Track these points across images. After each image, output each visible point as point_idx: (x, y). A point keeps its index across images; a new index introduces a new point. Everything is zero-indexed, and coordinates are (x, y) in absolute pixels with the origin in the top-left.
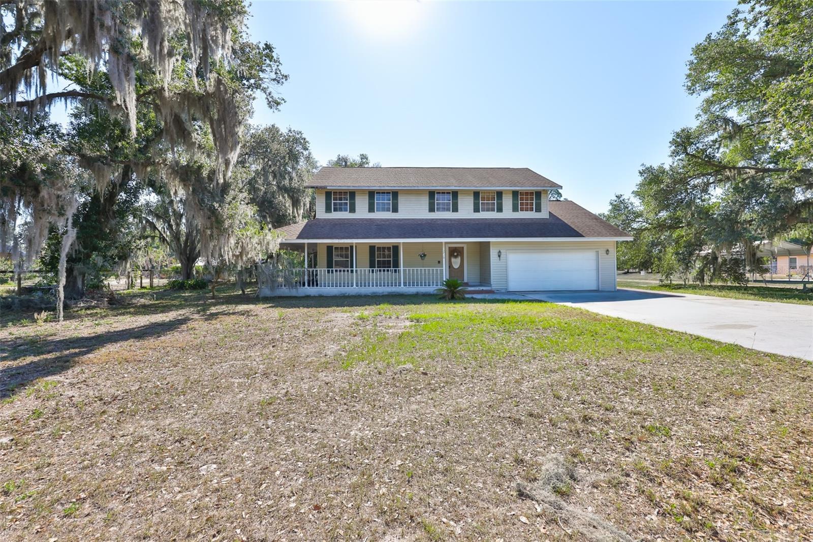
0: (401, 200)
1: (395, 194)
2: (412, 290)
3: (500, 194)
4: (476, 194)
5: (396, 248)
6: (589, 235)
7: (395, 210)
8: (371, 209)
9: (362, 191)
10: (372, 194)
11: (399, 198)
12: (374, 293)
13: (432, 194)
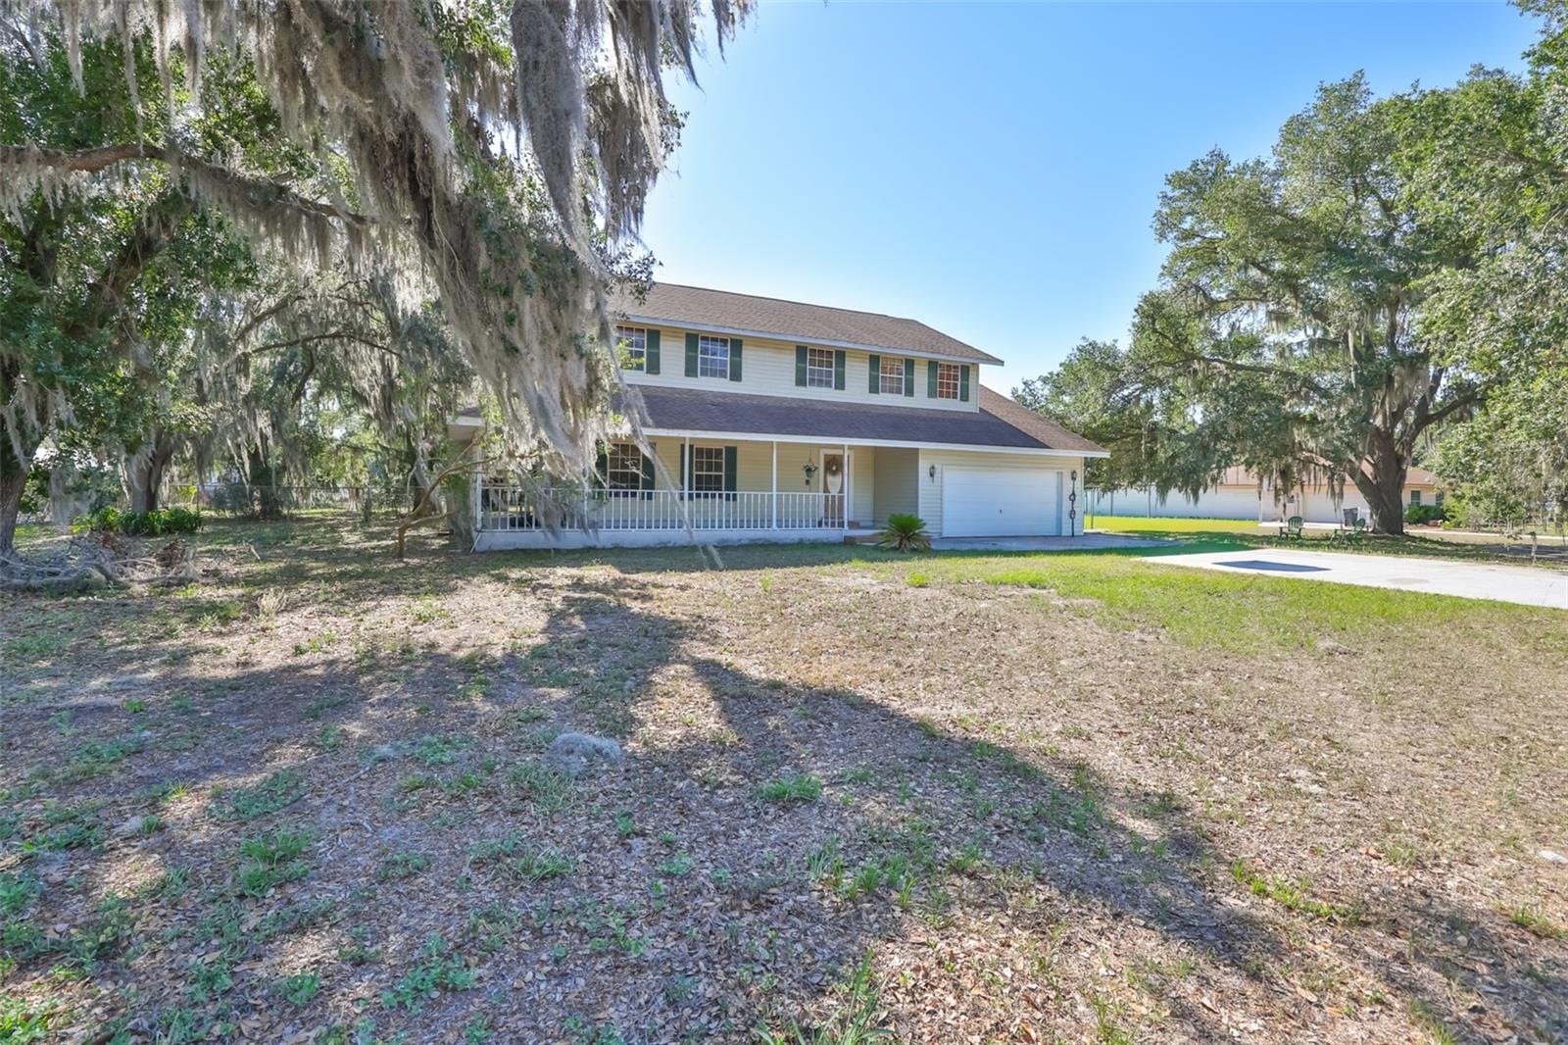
0: (748, 354)
1: (737, 345)
2: (793, 534)
3: (910, 364)
4: (874, 360)
5: (732, 452)
6: (1059, 447)
7: (736, 376)
8: (690, 371)
9: (674, 332)
10: (692, 339)
11: (744, 352)
12: (724, 541)
13: (801, 351)
